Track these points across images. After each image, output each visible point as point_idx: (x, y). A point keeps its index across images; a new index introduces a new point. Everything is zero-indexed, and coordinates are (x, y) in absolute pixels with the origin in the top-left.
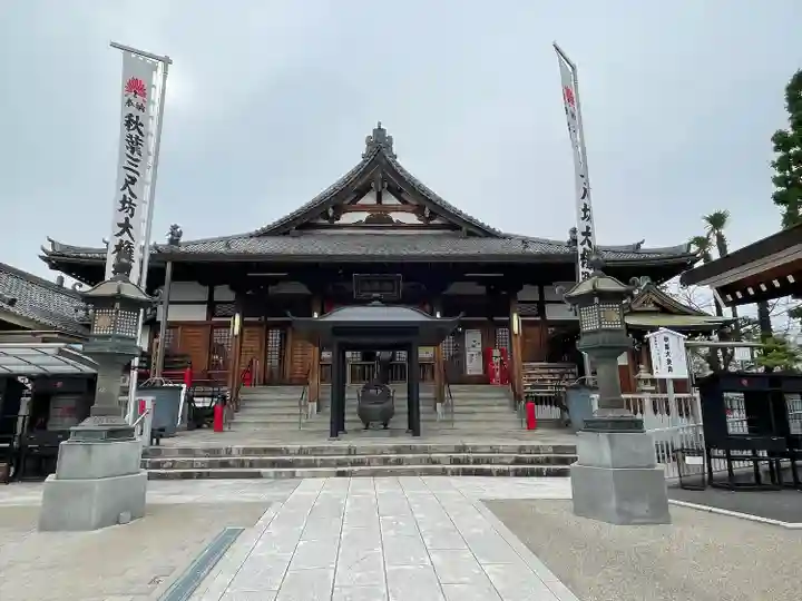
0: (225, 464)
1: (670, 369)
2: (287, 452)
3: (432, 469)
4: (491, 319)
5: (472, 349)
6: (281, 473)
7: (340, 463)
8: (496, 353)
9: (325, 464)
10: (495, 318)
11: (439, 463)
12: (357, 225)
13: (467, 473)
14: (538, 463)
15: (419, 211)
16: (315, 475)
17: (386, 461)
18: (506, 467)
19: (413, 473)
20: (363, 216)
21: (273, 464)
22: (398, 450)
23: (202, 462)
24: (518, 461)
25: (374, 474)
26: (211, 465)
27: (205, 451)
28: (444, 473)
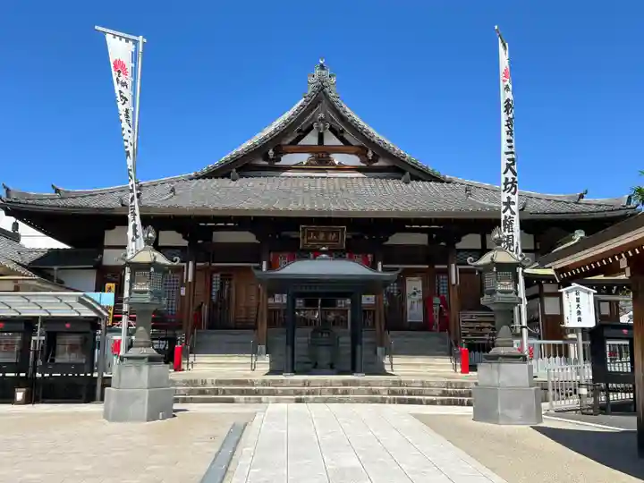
0: (202, 392)
1: (579, 320)
2: (252, 383)
3: (374, 398)
4: (432, 266)
5: (412, 297)
6: (250, 399)
7: (296, 393)
8: (437, 300)
9: (285, 393)
10: (437, 267)
11: (379, 394)
12: (298, 167)
13: (401, 402)
14: (462, 396)
15: (361, 152)
16: (277, 401)
17: (335, 392)
18: (434, 398)
19: (357, 401)
20: (304, 158)
21: (242, 392)
22: (345, 383)
23: (184, 390)
24: (444, 393)
25: (325, 401)
26: (191, 392)
27: (184, 381)
28: (383, 401)
